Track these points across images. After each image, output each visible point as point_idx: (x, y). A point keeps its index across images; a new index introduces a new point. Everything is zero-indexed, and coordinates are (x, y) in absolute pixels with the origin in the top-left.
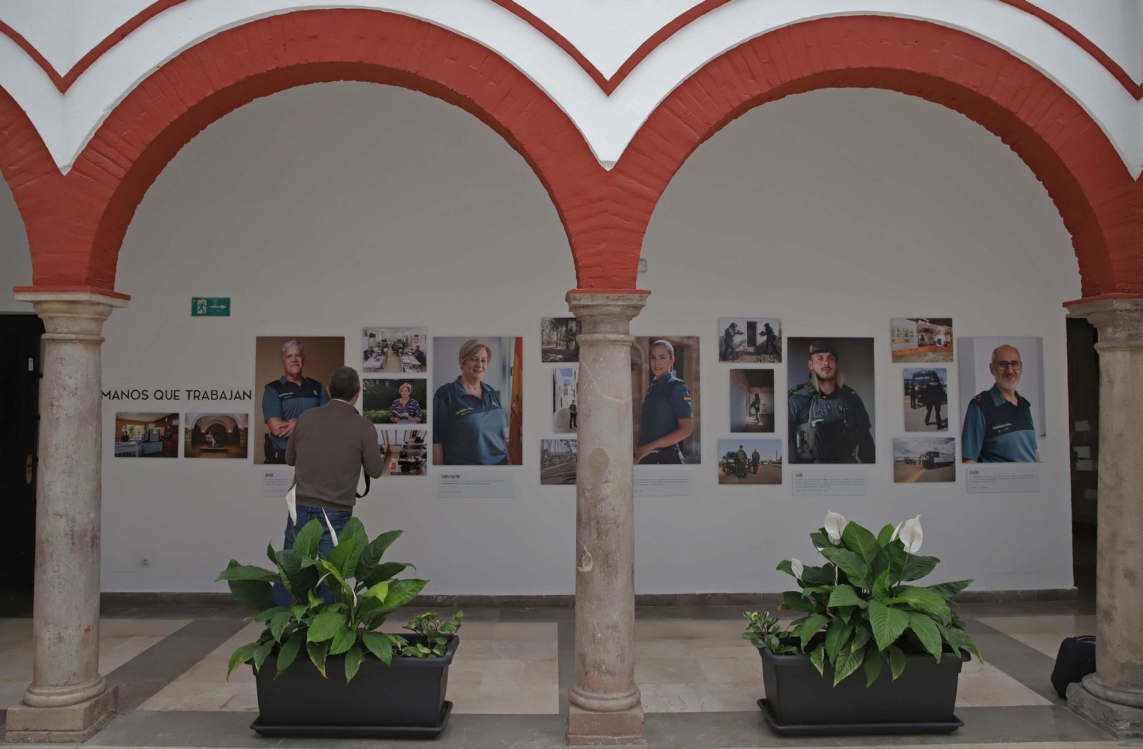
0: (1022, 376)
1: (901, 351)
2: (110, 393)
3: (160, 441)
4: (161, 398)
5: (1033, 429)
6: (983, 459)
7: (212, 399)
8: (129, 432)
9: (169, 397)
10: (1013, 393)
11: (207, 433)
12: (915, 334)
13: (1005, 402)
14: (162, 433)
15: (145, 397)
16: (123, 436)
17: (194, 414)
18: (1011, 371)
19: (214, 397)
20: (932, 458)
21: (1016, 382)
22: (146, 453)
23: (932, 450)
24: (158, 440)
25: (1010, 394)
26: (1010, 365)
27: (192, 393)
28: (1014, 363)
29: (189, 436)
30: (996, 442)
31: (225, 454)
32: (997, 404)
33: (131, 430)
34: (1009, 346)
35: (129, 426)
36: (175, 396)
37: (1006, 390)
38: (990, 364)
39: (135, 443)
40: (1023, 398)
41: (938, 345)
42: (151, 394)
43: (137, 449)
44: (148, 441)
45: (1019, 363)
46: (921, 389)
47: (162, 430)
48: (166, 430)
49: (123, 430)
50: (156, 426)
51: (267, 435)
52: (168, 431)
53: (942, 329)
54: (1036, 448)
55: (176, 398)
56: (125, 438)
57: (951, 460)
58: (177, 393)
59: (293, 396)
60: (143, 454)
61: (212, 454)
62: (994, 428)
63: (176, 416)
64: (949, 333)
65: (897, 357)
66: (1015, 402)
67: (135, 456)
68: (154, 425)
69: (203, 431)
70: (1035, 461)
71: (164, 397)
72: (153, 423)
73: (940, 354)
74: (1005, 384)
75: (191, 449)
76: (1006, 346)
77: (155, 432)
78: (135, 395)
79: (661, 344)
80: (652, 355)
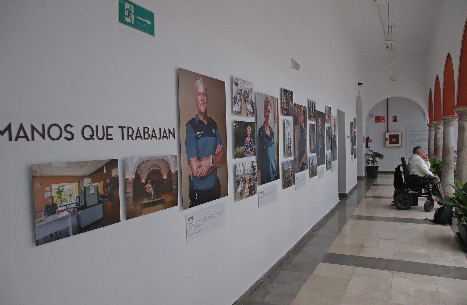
2: (9, 128)
3: (100, 202)
4: (92, 138)
7: (145, 139)
8: (55, 196)
9: (100, 136)
11: (147, 183)
12: (328, 112)
14: (101, 191)
15: (69, 136)
16: (47, 206)
17: (134, 158)
18: (335, 128)
19: (147, 136)
22: (83, 225)
24: (97, 203)
25: (335, 136)
27: (125, 130)
29: (130, 189)
31: (161, 206)
33: (60, 192)
35: (55, 187)
36: (108, 135)
39: (66, 213)
42: (76, 131)
43: (70, 223)
44: (84, 207)
47: (100, 185)
48: (106, 186)
49: (47, 195)
50: (93, 182)
51: (190, 176)
52: (108, 185)
55: (108, 136)
56: (51, 209)
58: (110, 131)
59: (203, 135)
60: (80, 229)
61: (151, 208)
62: (334, 148)
63: (113, 163)
66: (335, 139)
67: (68, 235)
68: (89, 180)
69: (143, 181)
71: (95, 137)
72: (88, 176)
73: (330, 121)
75: (133, 207)
76: (335, 119)
77: (92, 191)
78: (55, 132)
79: (301, 109)
80: (300, 115)
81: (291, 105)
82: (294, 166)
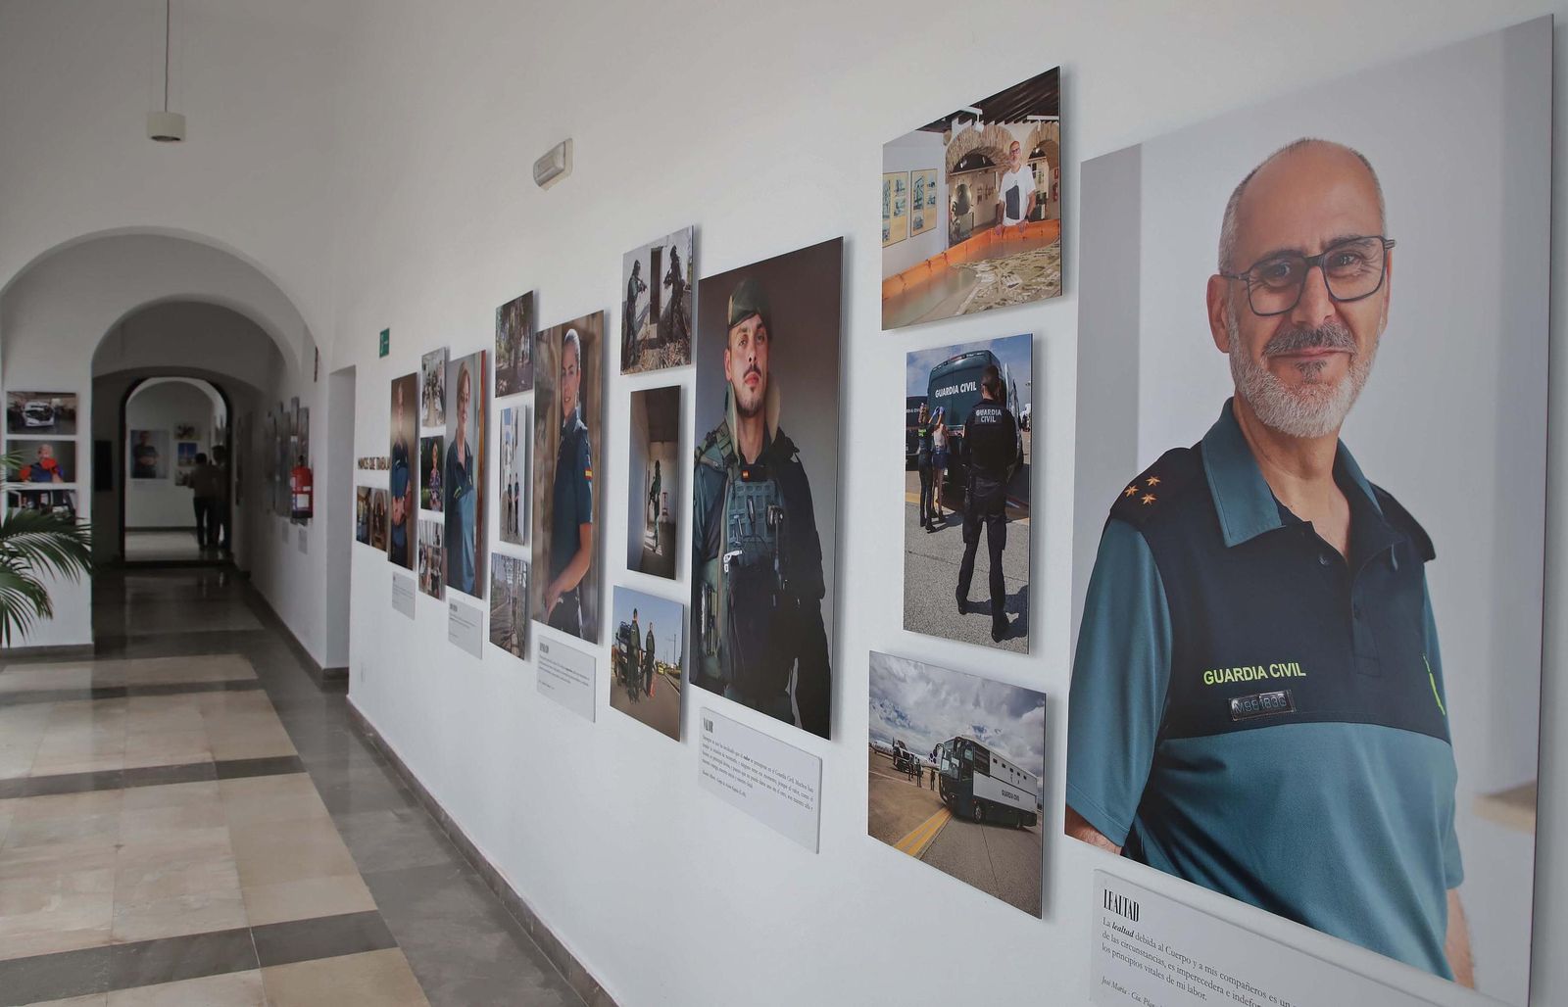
0: (1386, 338)
1: (901, 277)
5: (1438, 728)
6: (1151, 848)
10: (1324, 458)
12: (942, 188)
13: (1276, 523)
18: (1322, 311)
20: (967, 770)
21: (1346, 385)
23: (969, 734)
25: (1307, 472)
26: (1317, 274)
28: (1342, 255)
30: (1216, 766)
32: (1235, 531)
34: (1321, 144)
37: (1290, 444)
38: (1212, 284)
40: (1386, 499)
41: (1008, 222)
45: (1374, 252)
46: (951, 440)
53: (1022, 134)
54: (1455, 879)
57: (1027, 803)
62: (1211, 678)
64: (1050, 153)
65: (897, 309)
66: (1331, 523)
70: (1439, 968)
73: (1012, 263)
74: (1288, 411)
76: (1303, 143)
79: (571, 338)
80: (563, 368)
81: (522, 348)
82: (524, 585)
